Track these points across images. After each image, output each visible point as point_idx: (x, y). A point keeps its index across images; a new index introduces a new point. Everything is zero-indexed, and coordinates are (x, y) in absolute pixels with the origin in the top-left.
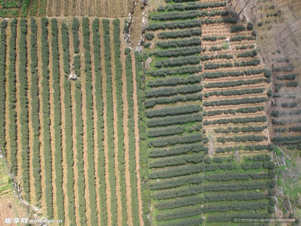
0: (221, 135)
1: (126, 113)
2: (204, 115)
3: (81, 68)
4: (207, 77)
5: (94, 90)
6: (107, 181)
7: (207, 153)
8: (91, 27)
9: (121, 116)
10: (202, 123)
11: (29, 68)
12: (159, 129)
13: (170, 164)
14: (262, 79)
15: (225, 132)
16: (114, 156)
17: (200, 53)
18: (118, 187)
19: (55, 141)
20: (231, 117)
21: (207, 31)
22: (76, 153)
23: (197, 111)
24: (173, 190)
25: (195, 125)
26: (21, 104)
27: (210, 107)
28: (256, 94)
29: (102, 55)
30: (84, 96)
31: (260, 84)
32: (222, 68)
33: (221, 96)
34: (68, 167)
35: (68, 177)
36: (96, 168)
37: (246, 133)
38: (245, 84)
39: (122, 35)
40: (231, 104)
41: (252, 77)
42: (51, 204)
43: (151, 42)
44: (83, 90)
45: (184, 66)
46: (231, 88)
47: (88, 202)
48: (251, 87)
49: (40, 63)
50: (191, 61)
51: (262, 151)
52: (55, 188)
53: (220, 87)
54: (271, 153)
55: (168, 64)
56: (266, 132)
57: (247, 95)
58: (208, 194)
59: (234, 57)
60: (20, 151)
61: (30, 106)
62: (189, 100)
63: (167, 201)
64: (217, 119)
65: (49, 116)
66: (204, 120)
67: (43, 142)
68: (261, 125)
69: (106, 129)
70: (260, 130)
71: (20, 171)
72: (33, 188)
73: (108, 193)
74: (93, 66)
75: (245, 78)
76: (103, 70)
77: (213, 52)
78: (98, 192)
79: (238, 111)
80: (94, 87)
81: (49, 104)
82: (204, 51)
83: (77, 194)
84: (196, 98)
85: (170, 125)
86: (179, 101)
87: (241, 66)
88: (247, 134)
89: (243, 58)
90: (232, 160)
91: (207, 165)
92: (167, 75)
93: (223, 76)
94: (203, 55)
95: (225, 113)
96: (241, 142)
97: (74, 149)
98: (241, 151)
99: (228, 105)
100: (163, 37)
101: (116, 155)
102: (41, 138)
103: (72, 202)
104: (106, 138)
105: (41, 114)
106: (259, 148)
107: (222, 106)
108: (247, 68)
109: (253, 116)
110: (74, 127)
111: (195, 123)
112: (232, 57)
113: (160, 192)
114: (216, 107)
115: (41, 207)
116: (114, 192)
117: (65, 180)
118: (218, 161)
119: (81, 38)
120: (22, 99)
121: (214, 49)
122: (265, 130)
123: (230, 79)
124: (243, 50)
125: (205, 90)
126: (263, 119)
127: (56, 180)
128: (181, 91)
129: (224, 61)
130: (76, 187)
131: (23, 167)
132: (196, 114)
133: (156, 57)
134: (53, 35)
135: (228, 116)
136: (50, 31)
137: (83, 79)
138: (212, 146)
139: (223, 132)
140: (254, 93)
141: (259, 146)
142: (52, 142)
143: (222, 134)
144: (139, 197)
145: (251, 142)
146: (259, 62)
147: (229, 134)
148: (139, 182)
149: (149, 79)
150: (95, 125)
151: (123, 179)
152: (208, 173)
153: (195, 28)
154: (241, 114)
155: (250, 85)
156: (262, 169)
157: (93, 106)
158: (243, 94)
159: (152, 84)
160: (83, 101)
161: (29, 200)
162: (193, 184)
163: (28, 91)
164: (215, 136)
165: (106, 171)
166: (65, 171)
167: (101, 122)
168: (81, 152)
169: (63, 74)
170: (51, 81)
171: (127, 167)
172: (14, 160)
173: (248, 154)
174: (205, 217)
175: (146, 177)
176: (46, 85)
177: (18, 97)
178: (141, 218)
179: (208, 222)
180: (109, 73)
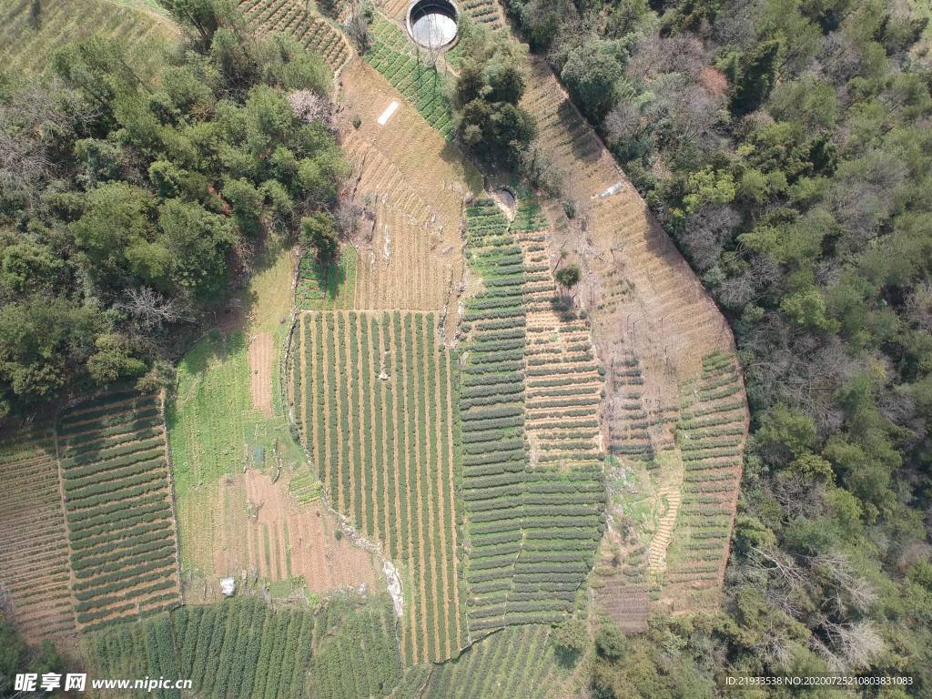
0: (545, 442)
1: (439, 417)
2: (527, 418)
3: (392, 368)
4: (530, 375)
5: (405, 391)
6: (419, 489)
7: (529, 462)
8: (402, 322)
9: (433, 420)
10: (523, 427)
11: (337, 368)
12: (474, 434)
13: (487, 472)
14: (595, 377)
15: (550, 438)
16: (426, 463)
17: (523, 347)
18: (430, 496)
19: (365, 446)
20: (557, 420)
21: (533, 320)
22: (386, 460)
23: (518, 414)
24: (489, 501)
25: (516, 430)
26: (330, 406)
27: (533, 409)
28: (588, 395)
29: (415, 352)
30: (395, 398)
31: (593, 383)
32: (548, 364)
33: (547, 397)
34: (378, 473)
35: (377, 484)
36: (407, 475)
37: (574, 439)
38: (575, 382)
39: (436, 331)
40: (558, 406)
41: (584, 375)
42: (358, 512)
43: (467, 334)
44: (394, 391)
45: (504, 363)
46: (558, 387)
47: (398, 511)
48: (582, 386)
49: (349, 362)
50: (513, 356)
51: (591, 460)
52: (364, 496)
53: (546, 386)
54: (602, 463)
55: (486, 359)
56: (597, 439)
57: (576, 395)
58: (529, 508)
60: (328, 456)
61: (339, 408)
62: (510, 401)
63: (482, 513)
64: (540, 423)
65: (358, 419)
66: (526, 424)
67: (352, 446)
68: (591, 430)
69: (417, 434)
70: (589, 436)
71: (328, 479)
72: (341, 496)
73: (420, 502)
74: (404, 365)
75: (576, 376)
76: (415, 369)
77: (538, 345)
79: (566, 414)
80: (405, 388)
81: (359, 406)
82: (528, 344)
83: (386, 502)
84: (517, 399)
85: (487, 429)
86: (498, 402)
87: (571, 361)
88: (575, 441)
89: (574, 352)
90: (557, 470)
91: (528, 475)
92: (486, 372)
93: (549, 374)
94: (527, 348)
95: (551, 416)
96: (568, 450)
97: (383, 454)
98: (568, 460)
99: (553, 407)
100: (481, 328)
101: (428, 461)
102: (350, 443)
103: (381, 511)
104: (418, 442)
105: (350, 418)
106: (589, 458)
107: (547, 408)
108: (578, 364)
109: (582, 420)
110: (385, 432)
111: (516, 428)
112: (560, 352)
113: (475, 503)
114: (540, 409)
115: (349, 516)
116: (425, 501)
117: (375, 488)
118: (541, 470)
119: (392, 334)
120: (330, 401)
121: (539, 342)
122: (596, 436)
123: (557, 377)
124: (575, 343)
125: (528, 389)
126: (594, 424)
127: (365, 487)
128: (501, 391)
129: (552, 356)
130: (386, 496)
131: (331, 474)
132: (517, 417)
133: (473, 352)
134: (363, 331)
135: (553, 420)
136: (359, 326)
137: (393, 380)
138: (534, 454)
139: (547, 438)
140: (584, 393)
141: (589, 454)
142: (361, 447)
143: (546, 440)
144: (453, 507)
145: (579, 450)
146: (592, 357)
147: (555, 440)
148: (452, 491)
149: (465, 377)
150: (406, 429)
151: (435, 488)
152: (529, 484)
153: (518, 318)
154: (569, 417)
155: (581, 384)
156: (591, 481)
157: (404, 408)
158: (573, 394)
159: (468, 383)
160: (394, 403)
161: (337, 509)
162: (511, 495)
163: (336, 393)
164: (539, 443)
165: (418, 478)
166: (375, 479)
167: (412, 426)
168: (391, 458)
169: (373, 374)
170: (361, 382)
171: (440, 474)
172: (322, 466)
173: (576, 464)
174: (524, 533)
175: (460, 487)
176: (355, 385)
177: (326, 399)
178: (453, 530)
179: (528, 539)
180: (421, 372)
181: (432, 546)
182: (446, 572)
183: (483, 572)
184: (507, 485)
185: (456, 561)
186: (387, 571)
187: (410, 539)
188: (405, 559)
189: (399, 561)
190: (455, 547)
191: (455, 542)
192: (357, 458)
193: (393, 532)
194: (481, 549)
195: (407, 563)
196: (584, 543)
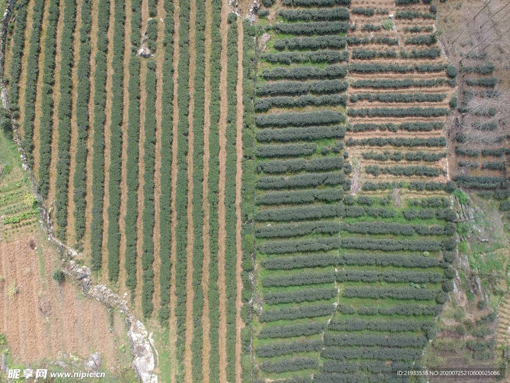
1: (224, 116)
2: (348, 130)
3: (158, 41)
4: (355, 71)
5: (176, 76)
6: (190, 217)
7: (349, 189)
9: (216, 119)
10: (343, 142)
11: (77, 35)
12: (274, 145)
13: (289, 199)
14: (443, 80)
15: (380, 158)
16: (203, 180)
17: (346, 32)
18: (206, 228)
19: (111, 149)
20: (390, 135)
21: (359, 1)
22: (142, 171)
23: (337, 122)
24: (291, 241)
25: (333, 144)
26: (62, 87)
27: (358, 118)
28: (432, 103)
29: (192, 21)
30: (160, 83)
31: (439, 88)
32: (380, 59)
33: (376, 103)
34: (129, 190)
35: (128, 207)
36: (174, 197)
37: (413, 162)
38: (416, 86)
40: (392, 115)
41: (427, 77)
42: (98, 246)
43: (270, 9)
44: (159, 73)
45: (320, 51)
46: (393, 90)
47: (157, 247)
48: (424, 91)
49: (95, 28)
50: (332, 43)
51: (436, 192)
52: (107, 222)
53: (376, 88)
54: (450, 197)
55: (295, 44)
56: (444, 163)
57: (417, 103)
58: (347, 253)
59: (399, 44)
60: (55, 160)
61: (75, 91)
62: (325, 103)
63: (280, 257)
64: (367, 138)
65: (104, 110)
66: (346, 138)
67: (92, 149)
68: (437, 151)
69: (191, 138)
70: (435, 159)
71: (53, 193)
72: (71, 220)
73: (191, 236)
75: (416, 77)
76: (193, 45)
77: (367, 32)
78: (174, 233)
79: (401, 128)
80: (176, 71)
81: (105, 91)
82: (353, 30)
83: (140, 233)
84: (336, 100)
86: (308, 104)
87: (411, 57)
88: (413, 164)
89: (414, 46)
90: (388, 203)
91: (347, 207)
92: (293, 61)
93: (381, 71)
94: (351, 36)
95: (382, 128)
96: (403, 176)
97: (140, 164)
98: (404, 190)
99: (386, 117)
100: (289, 3)
101: (206, 179)
102: (90, 144)
103: (132, 245)
104: (191, 151)
105: (92, 107)
106: (432, 188)
107: (376, 118)
108: (419, 62)
109: (425, 136)
110: (142, 131)
111: (333, 141)
112: (396, 43)
113: (271, 242)
114: (367, 118)
115: (82, 250)
116: (199, 234)
117: (124, 212)
118: (365, 202)
120: (63, 80)
121: (369, 29)
122: (443, 159)
123: (392, 77)
124: (415, 34)
125: (351, 90)
126: (441, 143)
127: (109, 209)
128: (313, 88)
129: (385, 48)
130: (140, 224)
131: (58, 186)
132: (336, 126)
133: (277, 33)
135: (385, 135)
137: (159, 57)
138: (357, 180)
139: (375, 159)
140: (428, 101)
141: (433, 183)
142: (106, 151)
143: (374, 161)
144: (239, 246)
145: (419, 177)
146: (438, 54)
147: (386, 162)
148: (239, 223)
149: (264, 67)
150: (175, 130)
151: (214, 216)
152: (348, 220)
154: (406, 132)
155: (423, 89)
156: (435, 220)
157: (173, 99)
158: (412, 101)
159: (267, 74)
160: (158, 91)
161: (64, 239)
162: (323, 233)
163: (73, 69)
164: (362, 165)
165: (190, 201)
166: (124, 198)
167: (184, 125)
168: (150, 171)
169: (129, 46)
170: (110, 57)
171: (222, 198)
172: (46, 175)
173: (413, 196)
174: (339, 288)
175: (250, 216)
176: (102, 61)
177: (57, 77)
178: (239, 278)
179: (345, 296)
180: (201, 50)
181: (206, 301)
182: (225, 340)
183: (279, 341)
184: (316, 218)
185: (240, 325)
186: (135, 336)
187: (173, 289)
188: (164, 318)
189: (155, 322)
190: (239, 304)
191: (239, 296)
192: (100, 166)
193: (149, 277)
194: (278, 308)
195: (167, 325)
196: (422, 305)
